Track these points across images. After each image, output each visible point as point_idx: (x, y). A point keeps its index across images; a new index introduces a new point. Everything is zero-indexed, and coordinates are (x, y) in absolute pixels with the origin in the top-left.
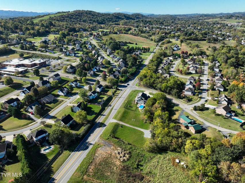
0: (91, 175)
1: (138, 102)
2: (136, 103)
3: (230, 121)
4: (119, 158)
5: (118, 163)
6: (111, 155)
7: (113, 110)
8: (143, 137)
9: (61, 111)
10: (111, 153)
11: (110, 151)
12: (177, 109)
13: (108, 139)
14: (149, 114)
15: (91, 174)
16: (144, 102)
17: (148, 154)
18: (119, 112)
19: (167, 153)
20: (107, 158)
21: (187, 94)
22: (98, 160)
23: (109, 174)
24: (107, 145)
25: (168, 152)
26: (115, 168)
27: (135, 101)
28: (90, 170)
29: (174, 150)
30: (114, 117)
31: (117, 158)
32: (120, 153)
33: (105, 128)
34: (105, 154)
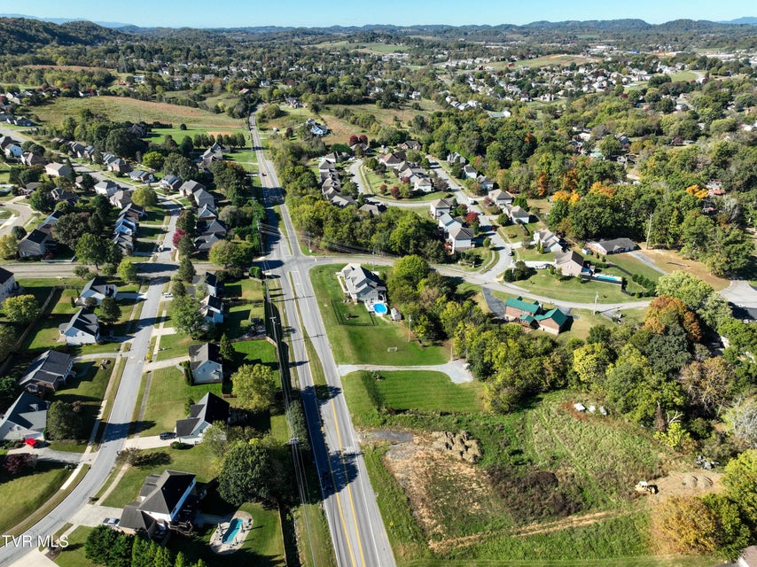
0: (441, 532)
1: (361, 299)
2: (356, 304)
3: (597, 286)
4: (459, 457)
5: (468, 471)
6: (432, 459)
7: (315, 341)
8: (453, 384)
9: (141, 397)
10: (428, 454)
11: (421, 452)
12: (467, 290)
13: (385, 421)
14: (425, 320)
15: (439, 529)
16: (379, 292)
17: (508, 420)
18: (336, 341)
19: (541, 399)
20: (434, 471)
21: (462, 248)
22: (417, 488)
23: (477, 506)
24: (397, 438)
25: (540, 396)
26: (474, 485)
27: (350, 298)
28: (426, 520)
29: (554, 387)
30: (336, 359)
31: (452, 458)
32: (450, 444)
33: (342, 396)
34: (415, 464)
